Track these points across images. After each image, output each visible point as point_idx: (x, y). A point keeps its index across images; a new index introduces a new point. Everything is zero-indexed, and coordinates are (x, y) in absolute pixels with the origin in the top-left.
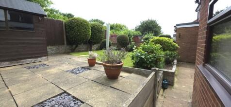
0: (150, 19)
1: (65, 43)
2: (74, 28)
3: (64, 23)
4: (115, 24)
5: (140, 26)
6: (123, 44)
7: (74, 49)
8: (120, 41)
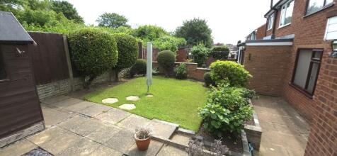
0: (197, 18)
1: (71, 75)
2: (87, 50)
3: (65, 39)
4: (148, 25)
5: (182, 28)
6: (168, 66)
7: (89, 83)
8: (163, 62)
